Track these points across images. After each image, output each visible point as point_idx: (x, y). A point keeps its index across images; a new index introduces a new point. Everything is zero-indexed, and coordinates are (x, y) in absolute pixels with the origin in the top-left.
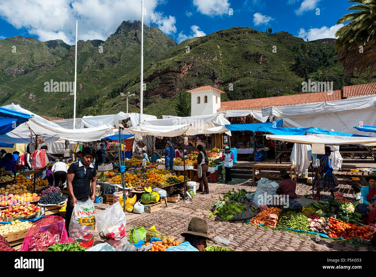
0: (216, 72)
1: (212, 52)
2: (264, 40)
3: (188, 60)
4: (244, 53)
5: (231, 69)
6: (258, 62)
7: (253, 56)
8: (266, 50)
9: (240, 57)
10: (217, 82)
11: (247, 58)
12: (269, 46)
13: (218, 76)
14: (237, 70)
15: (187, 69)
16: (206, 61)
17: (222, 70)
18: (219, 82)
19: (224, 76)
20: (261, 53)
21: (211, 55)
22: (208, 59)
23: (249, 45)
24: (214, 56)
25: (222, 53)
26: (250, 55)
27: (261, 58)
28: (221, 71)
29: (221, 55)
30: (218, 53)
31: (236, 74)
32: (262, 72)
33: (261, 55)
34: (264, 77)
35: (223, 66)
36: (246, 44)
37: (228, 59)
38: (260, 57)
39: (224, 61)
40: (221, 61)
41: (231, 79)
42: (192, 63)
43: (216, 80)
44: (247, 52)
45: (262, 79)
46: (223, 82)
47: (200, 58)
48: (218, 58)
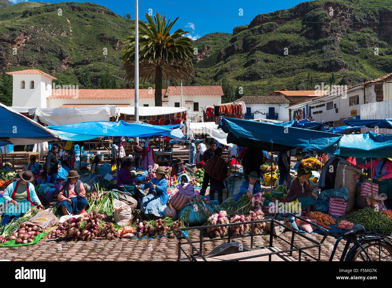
0: (65, 50)
1: (60, 25)
2: (121, 25)
3: (26, 29)
4: (99, 35)
5: (83, 49)
6: (114, 48)
7: (110, 39)
8: (123, 36)
9: (94, 38)
10: (66, 62)
11: (103, 41)
12: (127, 32)
13: (67, 56)
14: (90, 53)
15: (25, 40)
16: (52, 35)
17: (73, 49)
18: (68, 63)
19: (75, 56)
20: (118, 39)
21: (58, 29)
22: (54, 33)
23: (105, 27)
24: (62, 31)
25: (73, 30)
26: (106, 39)
27: (118, 44)
28: (71, 50)
29: (71, 31)
30: (68, 28)
31: (89, 56)
32: (118, 59)
33: (117, 40)
34: (120, 64)
35: (74, 45)
36: (101, 25)
37: (80, 37)
38: (116, 42)
39: (75, 39)
40: (71, 38)
41: (83, 61)
42: (32, 34)
43: (64, 60)
44: (103, 35)
45: (118, 66)
46: (73, 63)
47: (43, 30)
48: (67, 34)
